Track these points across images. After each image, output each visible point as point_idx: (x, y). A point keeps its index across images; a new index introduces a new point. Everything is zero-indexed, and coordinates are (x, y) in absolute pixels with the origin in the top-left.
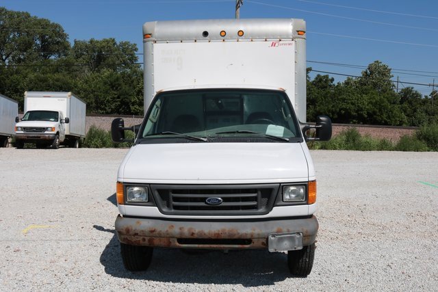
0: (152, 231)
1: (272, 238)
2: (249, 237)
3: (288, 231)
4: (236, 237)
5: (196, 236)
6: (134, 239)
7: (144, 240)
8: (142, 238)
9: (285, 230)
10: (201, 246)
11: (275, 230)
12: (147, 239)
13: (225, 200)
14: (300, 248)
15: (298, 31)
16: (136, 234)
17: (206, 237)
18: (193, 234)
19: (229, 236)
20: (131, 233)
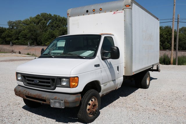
1: (52, 101)
2: (44, 99)
3: (59, 99)
4: (40, 98)
9: (58, 98)
10: (35, 100)
11: (54, 97)
13: (40, 82)
14: (63, 108)
15: (126, 5)
17: (32, 96)
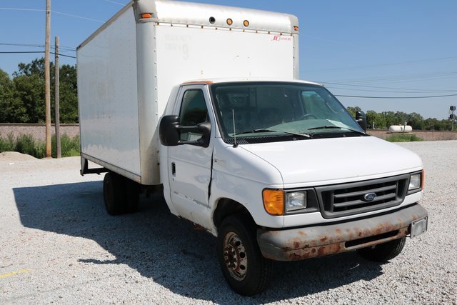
0: (323, 240)
1: (413, 225)
2: (398, 227)
3: (419, 216)
5: (363, 236)
6: (303, 253)
7: (314, 251)
8: (311, 249)
11: (411, 217)
12: (317, 249)
15: (294, 27)
16: (307, 246)
18: (360, 233)
19: (387, 230)
20: (301, 246)
